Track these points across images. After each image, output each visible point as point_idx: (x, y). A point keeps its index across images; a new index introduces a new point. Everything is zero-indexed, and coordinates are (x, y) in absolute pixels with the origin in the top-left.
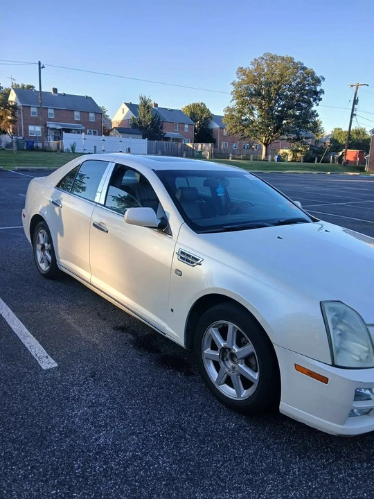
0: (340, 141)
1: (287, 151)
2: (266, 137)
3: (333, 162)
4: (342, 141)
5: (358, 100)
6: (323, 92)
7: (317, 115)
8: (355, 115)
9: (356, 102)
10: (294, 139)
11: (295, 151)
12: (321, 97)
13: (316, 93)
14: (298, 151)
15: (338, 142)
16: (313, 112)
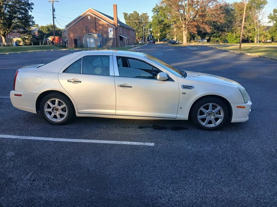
0: (44, 32)
1: (19, 39)
2: (3, 31)
3: (49, 44)
4: (45, 31)
5: (55, 10)
6: (33, 4)
7: (33, 18)
8: (55, 18)
9: (54, 10)
10: (22, 32)
11: (24, 39)
12: (32, 7)
13: (29, 5)
14: (26, 39)
15: (43, 33)
16: (30, 16)
